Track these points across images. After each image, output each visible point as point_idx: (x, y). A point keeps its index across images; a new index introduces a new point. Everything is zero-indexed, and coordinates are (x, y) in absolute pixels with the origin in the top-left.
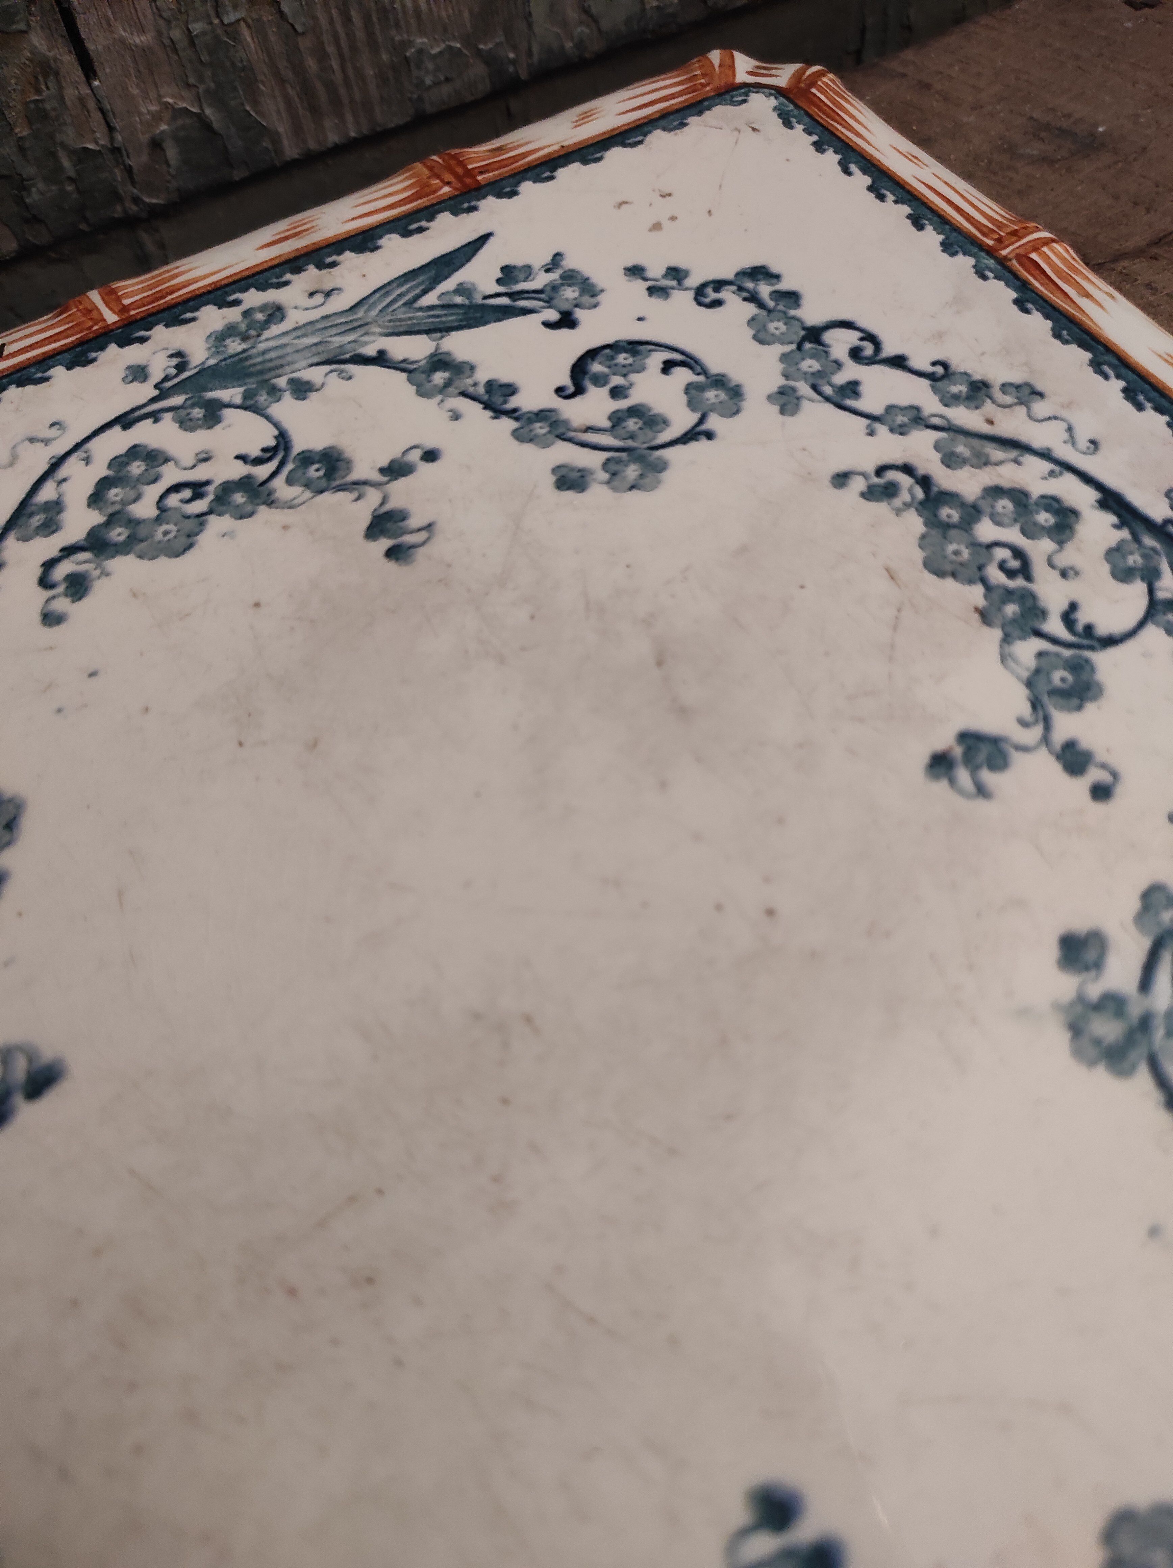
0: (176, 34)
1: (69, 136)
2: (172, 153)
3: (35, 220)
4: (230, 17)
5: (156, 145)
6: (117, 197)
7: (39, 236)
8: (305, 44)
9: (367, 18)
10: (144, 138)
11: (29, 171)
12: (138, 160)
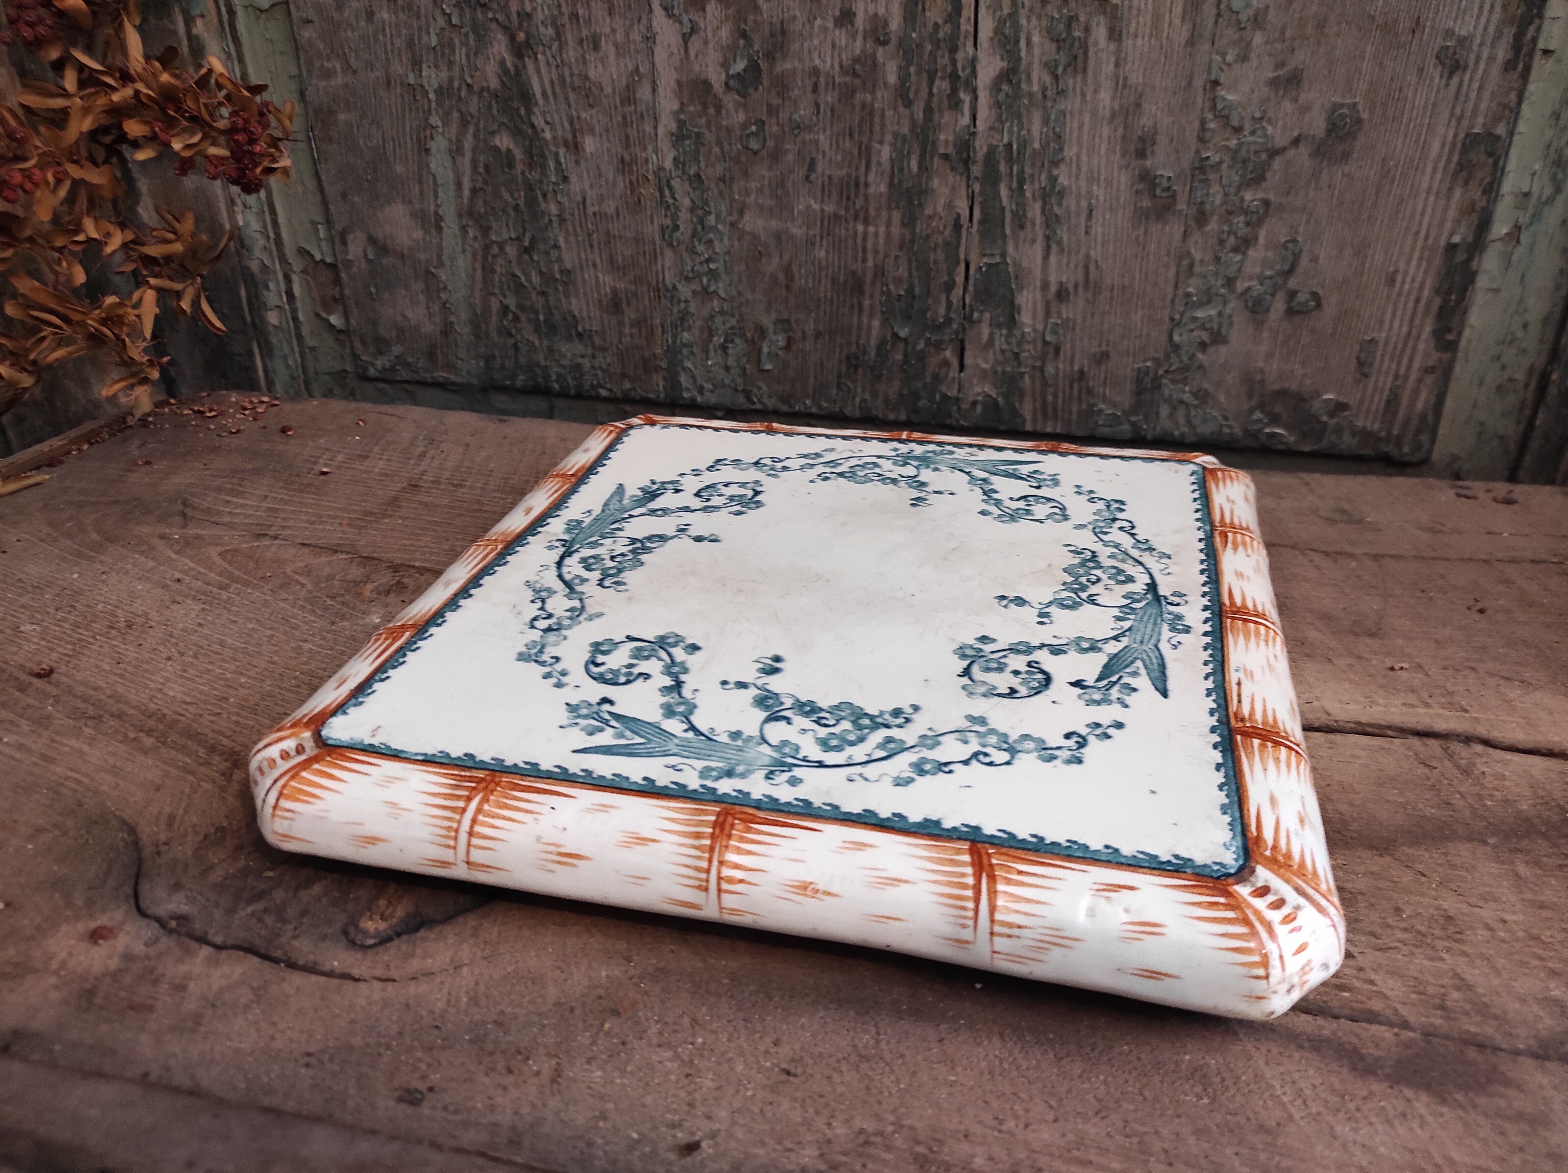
0: (999, 368)
1: (943, 388)
2: (979, 409)
3: (916, 412)
4: (1022, 370)
5: (974, 404)
6: (949, 416)
7: (915, 419)
8: (1050, 390)
9: (1080, 390)
10: (971, 399)
11: (923, 394)
12: (965, 406)
